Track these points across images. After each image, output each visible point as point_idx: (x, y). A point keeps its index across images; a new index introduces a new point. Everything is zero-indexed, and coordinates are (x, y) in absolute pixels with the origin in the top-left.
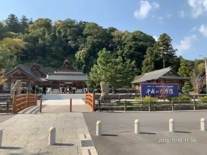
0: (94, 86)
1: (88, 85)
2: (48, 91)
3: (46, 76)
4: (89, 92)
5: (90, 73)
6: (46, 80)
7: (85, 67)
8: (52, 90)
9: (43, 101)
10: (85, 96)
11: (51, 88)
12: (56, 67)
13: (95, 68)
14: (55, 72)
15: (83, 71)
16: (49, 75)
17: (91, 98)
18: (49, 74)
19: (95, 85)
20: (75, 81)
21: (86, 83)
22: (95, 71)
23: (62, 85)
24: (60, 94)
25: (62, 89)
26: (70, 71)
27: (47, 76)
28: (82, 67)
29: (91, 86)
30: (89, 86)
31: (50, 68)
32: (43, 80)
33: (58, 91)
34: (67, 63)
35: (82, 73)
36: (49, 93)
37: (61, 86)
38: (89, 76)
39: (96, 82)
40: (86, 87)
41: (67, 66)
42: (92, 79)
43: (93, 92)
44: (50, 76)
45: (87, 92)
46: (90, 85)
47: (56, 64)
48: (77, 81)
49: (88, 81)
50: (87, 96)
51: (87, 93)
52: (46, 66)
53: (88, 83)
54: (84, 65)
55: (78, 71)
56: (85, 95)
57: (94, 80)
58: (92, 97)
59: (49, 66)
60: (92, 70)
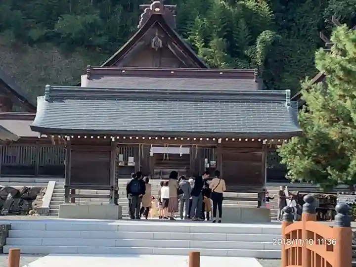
0: (333, 173)
1: (296, 165)
2: (45, 201)
3: (34, 109)
4: (310, 210)
5: (306, 83)
6: (34, 128)
7: (274, 43)
8: (70, 195)
9: (23, 259)
10: (282, 237)
11: (62, 182)
12: (90, 47)
13: (344, 53)
14: (84, 81)
15: (259, 74)
16: (50, 100)
17: (321, 250)
18: (51, 90)
19: (343, 168)
20: (211, 135)
21: (283, 150)
22: (343, 69)
23: (126, 159)
24: (120, 218)
25: (129, 188)
26: (177, 75)
27: (41, 103)
28: (253, 43)
29: (315, 176)
30: (299, 173)
31: (55, 54)
32: (19, 129)
33: (107, 201)
34: (156, 20)
35: (251, 85)
36: (50, 212)
37: (124, 171)
38: (299, 103)
39: (346, 144)
40: (279, 175)
41: (157, 41)
42: (319, 122)
43: (338, 216)
44: (56, 104)
45: (289, 210)
46: (306, 163)
47: (92, 27)
48: (223, 135)
49: (294, 140)
50: (295, 235)
51: (290, 219)
52: (31, 42)
53: (293, 152)
54: (266, 35)
55: (227, 75)
56: (278, 228)
57: (333, 133)
58: (330, 248)
59: (49, 44)
60: (319, 67)
